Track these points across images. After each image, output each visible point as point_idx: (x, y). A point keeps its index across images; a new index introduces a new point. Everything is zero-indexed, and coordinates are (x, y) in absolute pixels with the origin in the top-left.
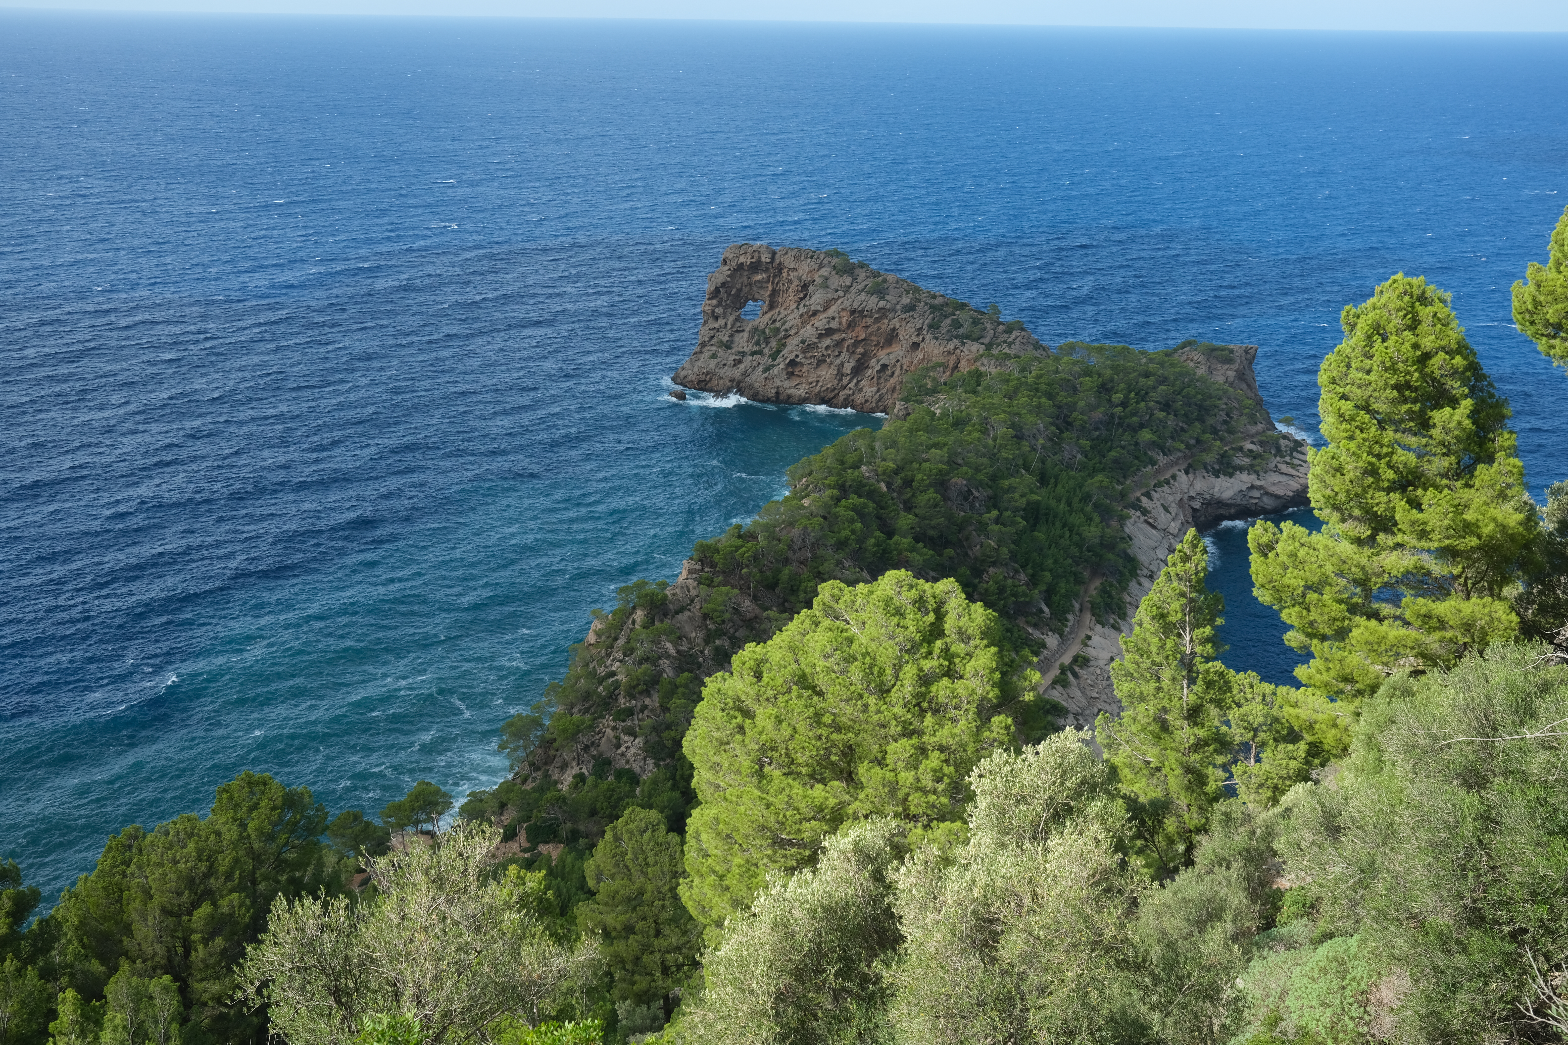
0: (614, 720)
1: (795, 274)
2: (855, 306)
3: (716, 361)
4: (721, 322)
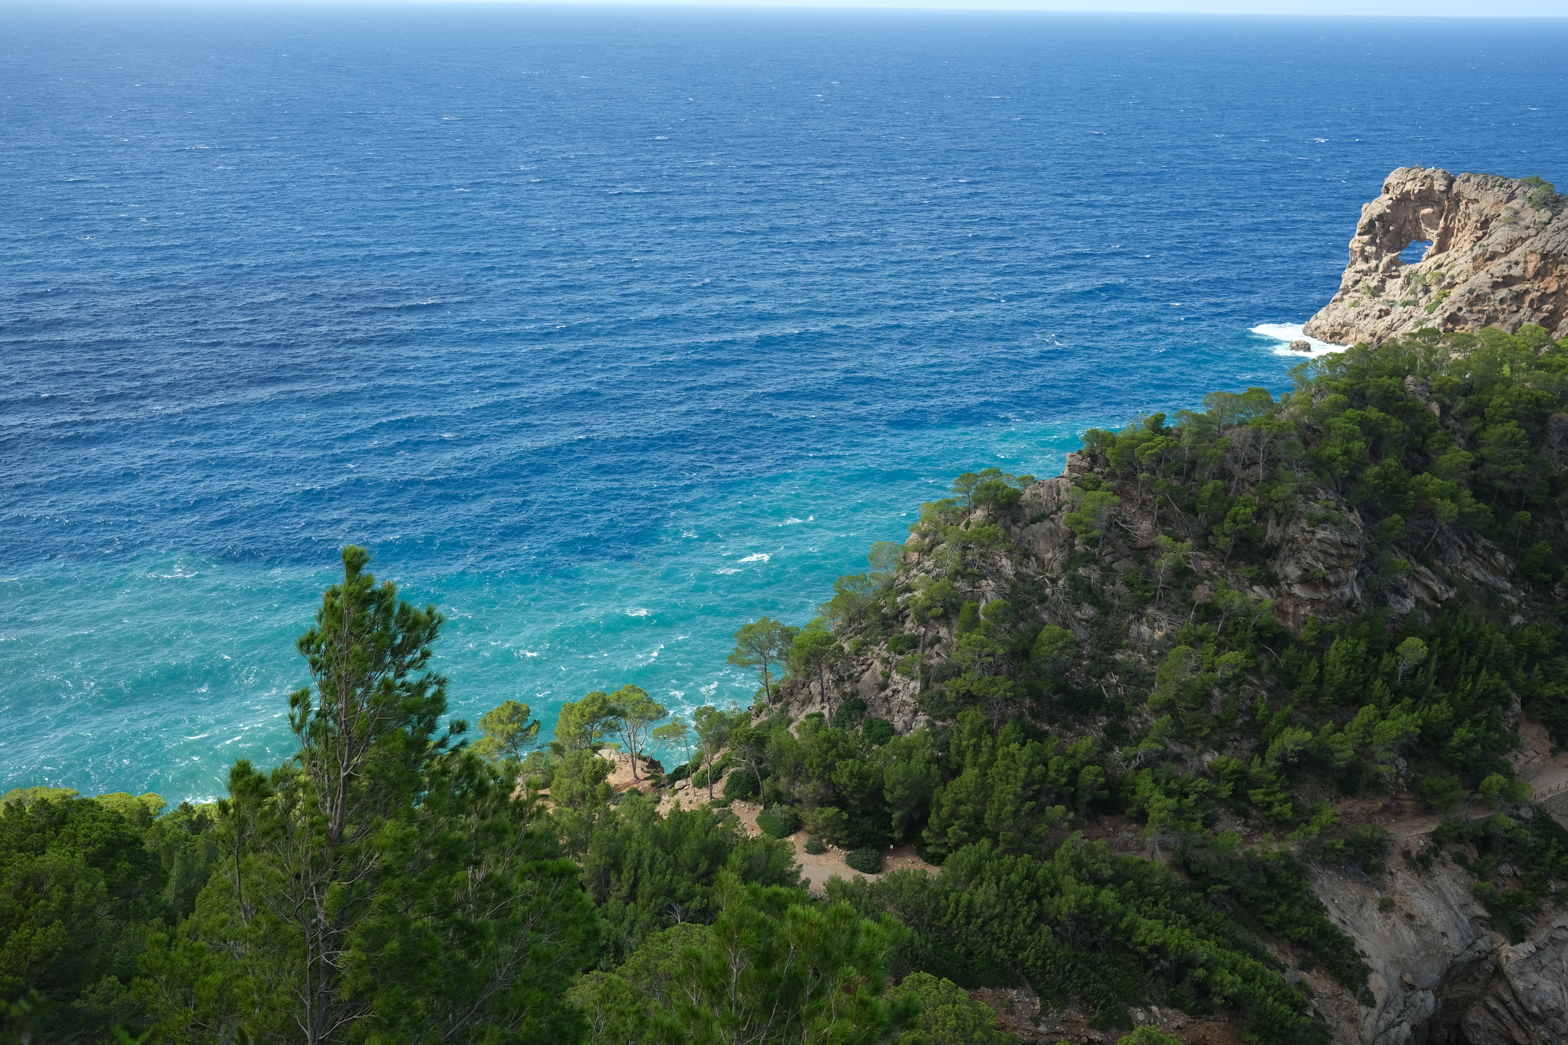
1: (1476, 206)
2: (1549, 247)
3: (1357, 310)
4: (1373, 263)
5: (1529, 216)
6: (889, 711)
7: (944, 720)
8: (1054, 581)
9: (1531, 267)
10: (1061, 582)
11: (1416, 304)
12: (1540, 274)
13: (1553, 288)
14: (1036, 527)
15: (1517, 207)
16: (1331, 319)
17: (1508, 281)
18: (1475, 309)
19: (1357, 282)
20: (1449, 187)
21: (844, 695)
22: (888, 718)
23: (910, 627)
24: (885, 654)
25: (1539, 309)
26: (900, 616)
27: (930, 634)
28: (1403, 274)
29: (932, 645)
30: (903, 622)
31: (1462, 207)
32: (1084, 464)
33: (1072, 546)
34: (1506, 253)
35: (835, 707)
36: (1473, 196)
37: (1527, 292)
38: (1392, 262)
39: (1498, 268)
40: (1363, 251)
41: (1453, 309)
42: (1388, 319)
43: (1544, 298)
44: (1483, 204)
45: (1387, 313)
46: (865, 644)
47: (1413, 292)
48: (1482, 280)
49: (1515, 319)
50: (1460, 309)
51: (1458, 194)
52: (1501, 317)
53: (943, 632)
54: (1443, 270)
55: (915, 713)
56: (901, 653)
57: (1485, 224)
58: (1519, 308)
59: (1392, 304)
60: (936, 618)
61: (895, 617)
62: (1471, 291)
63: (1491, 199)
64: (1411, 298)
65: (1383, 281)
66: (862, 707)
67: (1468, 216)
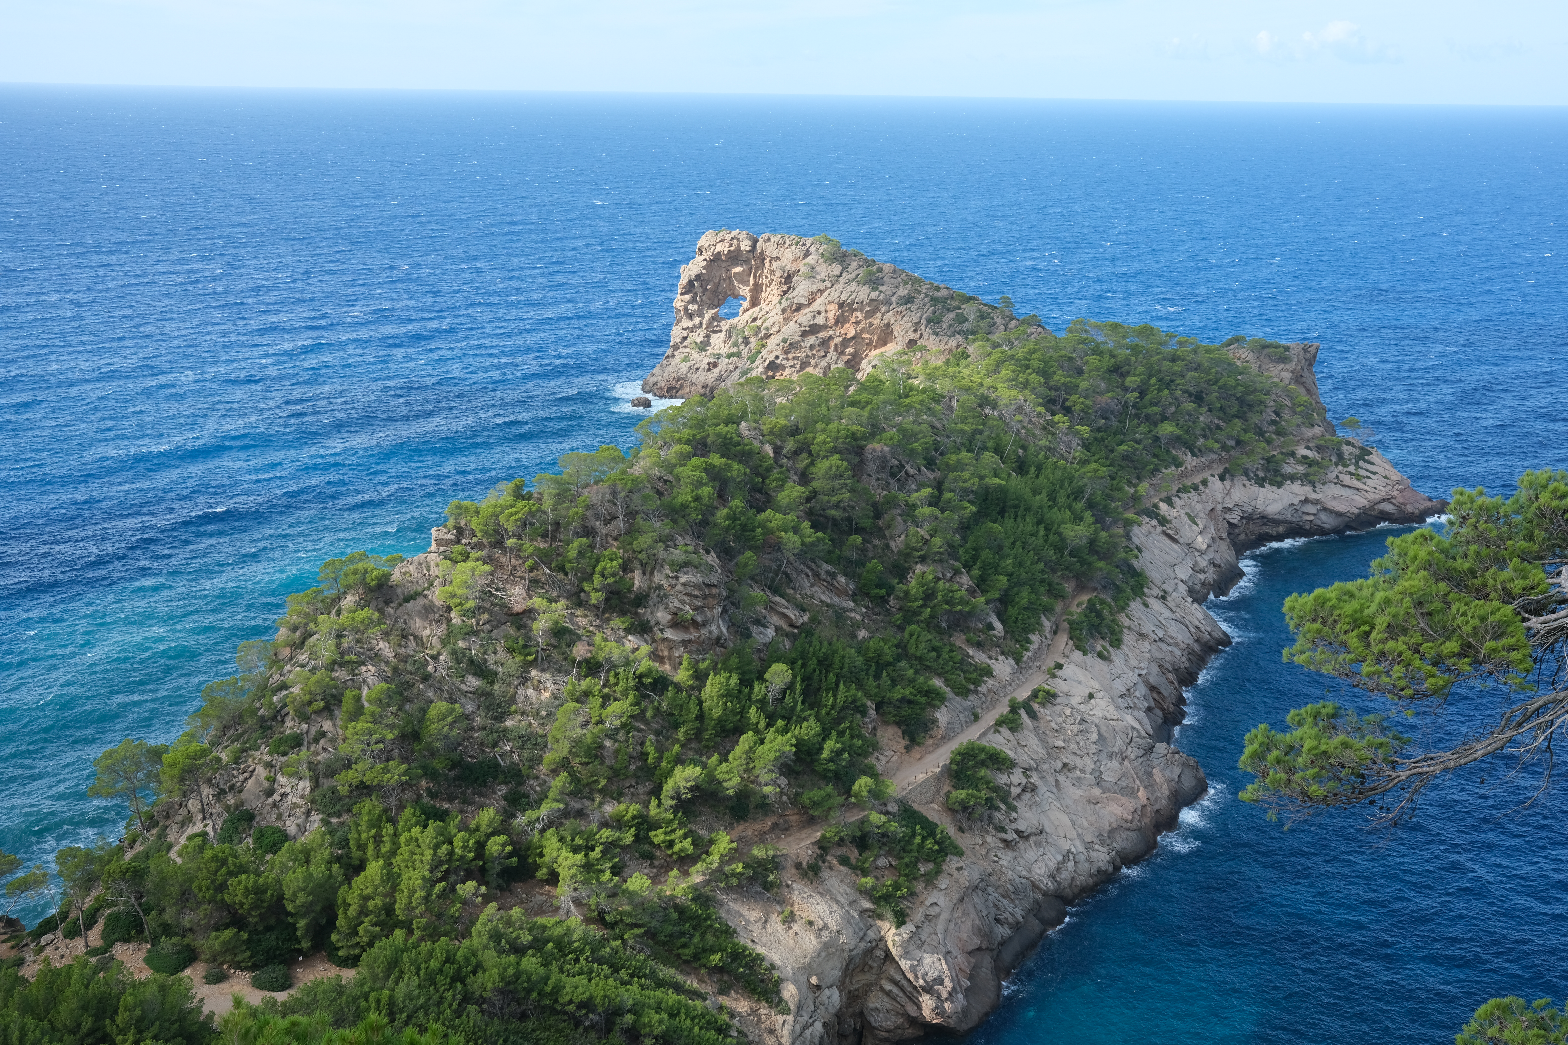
0: (271, 753)
1: (778, 263)
2: (843, 297)
3: (688, 364)
4: (697, 320)
5: (824, 270)
6: (280, 817)
7: (339, 816)
8: (435, 658)
9: (831, 315)
10: (442, 658)
11: (738, 355)
12: (840, 321)
13: (852, 333)
14: (410, 605)
15: (813, 262)
16: (666, 375)
17: (814, 329)
18: (790, 356)
19: (685, 338)
20: (754, 247)
21: (227, 808)
22: (279, 824)
23: (291, 726)
24: (267, 758)
25: (842, 353)
26: (278, 716)
27: (313, 730)
28: (724, 329)
29: (316, 741)
30: (283, 722)
31: (767, 265)
32: (451, 537)
33: (449, 620)
34: (810, 304)
35: (220, 823)
36: (774, 255)
37: (831, 338)
38: (714, 318)
39: (804, 317)
40: (686, 309)
41: (771, 358)
42: (716, 371)
43: (846, 342)
44: (784, 261)
45: (715, 365)
46: (244, 751)
47: (735, 345)
48: (792, 329)
49: (824, 363)
50: (777, 357)
51: (762, 253)
52: (813, 362)
53: (327, 726)
54: (758, 323)
55: (308, 814)
56: (285, 754)
57: (788, 278)
58: (826, 353)
59: (718, 357)
60: (317, 712)
61: (274, 718)
62: (784, 341)
63: (790, 257)
64: (734, 350)
65: (707, 336)
66: (249, 817)
67: (773, 272)
